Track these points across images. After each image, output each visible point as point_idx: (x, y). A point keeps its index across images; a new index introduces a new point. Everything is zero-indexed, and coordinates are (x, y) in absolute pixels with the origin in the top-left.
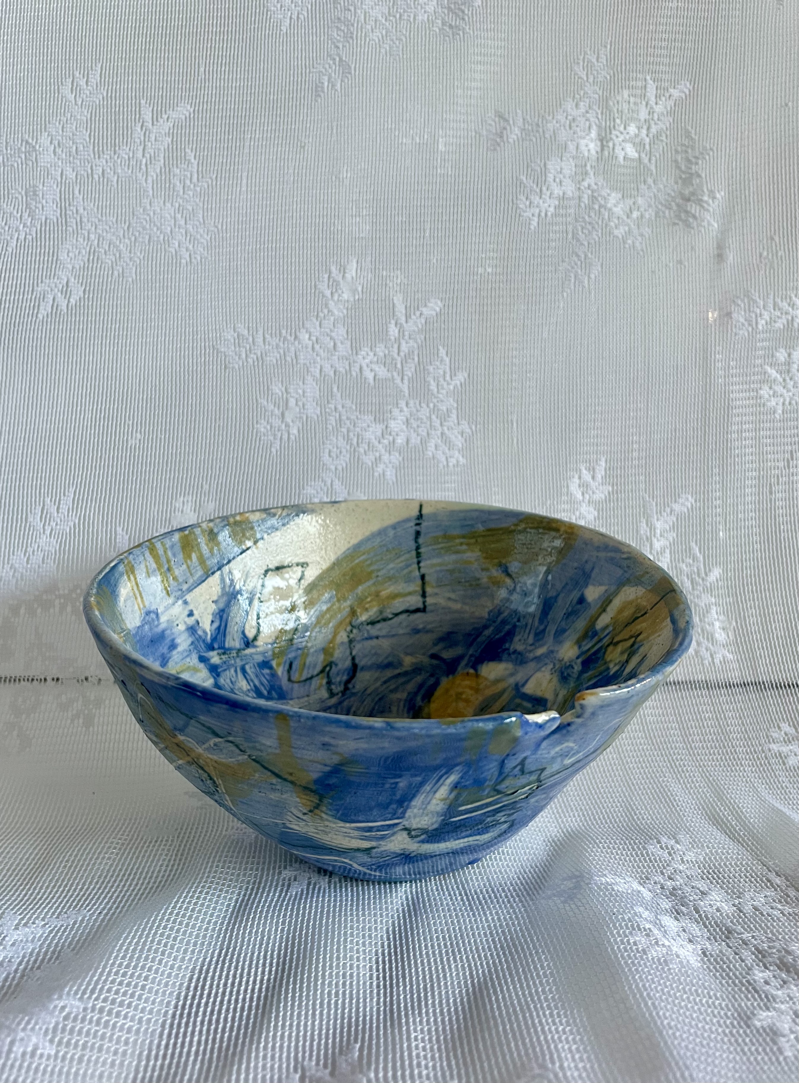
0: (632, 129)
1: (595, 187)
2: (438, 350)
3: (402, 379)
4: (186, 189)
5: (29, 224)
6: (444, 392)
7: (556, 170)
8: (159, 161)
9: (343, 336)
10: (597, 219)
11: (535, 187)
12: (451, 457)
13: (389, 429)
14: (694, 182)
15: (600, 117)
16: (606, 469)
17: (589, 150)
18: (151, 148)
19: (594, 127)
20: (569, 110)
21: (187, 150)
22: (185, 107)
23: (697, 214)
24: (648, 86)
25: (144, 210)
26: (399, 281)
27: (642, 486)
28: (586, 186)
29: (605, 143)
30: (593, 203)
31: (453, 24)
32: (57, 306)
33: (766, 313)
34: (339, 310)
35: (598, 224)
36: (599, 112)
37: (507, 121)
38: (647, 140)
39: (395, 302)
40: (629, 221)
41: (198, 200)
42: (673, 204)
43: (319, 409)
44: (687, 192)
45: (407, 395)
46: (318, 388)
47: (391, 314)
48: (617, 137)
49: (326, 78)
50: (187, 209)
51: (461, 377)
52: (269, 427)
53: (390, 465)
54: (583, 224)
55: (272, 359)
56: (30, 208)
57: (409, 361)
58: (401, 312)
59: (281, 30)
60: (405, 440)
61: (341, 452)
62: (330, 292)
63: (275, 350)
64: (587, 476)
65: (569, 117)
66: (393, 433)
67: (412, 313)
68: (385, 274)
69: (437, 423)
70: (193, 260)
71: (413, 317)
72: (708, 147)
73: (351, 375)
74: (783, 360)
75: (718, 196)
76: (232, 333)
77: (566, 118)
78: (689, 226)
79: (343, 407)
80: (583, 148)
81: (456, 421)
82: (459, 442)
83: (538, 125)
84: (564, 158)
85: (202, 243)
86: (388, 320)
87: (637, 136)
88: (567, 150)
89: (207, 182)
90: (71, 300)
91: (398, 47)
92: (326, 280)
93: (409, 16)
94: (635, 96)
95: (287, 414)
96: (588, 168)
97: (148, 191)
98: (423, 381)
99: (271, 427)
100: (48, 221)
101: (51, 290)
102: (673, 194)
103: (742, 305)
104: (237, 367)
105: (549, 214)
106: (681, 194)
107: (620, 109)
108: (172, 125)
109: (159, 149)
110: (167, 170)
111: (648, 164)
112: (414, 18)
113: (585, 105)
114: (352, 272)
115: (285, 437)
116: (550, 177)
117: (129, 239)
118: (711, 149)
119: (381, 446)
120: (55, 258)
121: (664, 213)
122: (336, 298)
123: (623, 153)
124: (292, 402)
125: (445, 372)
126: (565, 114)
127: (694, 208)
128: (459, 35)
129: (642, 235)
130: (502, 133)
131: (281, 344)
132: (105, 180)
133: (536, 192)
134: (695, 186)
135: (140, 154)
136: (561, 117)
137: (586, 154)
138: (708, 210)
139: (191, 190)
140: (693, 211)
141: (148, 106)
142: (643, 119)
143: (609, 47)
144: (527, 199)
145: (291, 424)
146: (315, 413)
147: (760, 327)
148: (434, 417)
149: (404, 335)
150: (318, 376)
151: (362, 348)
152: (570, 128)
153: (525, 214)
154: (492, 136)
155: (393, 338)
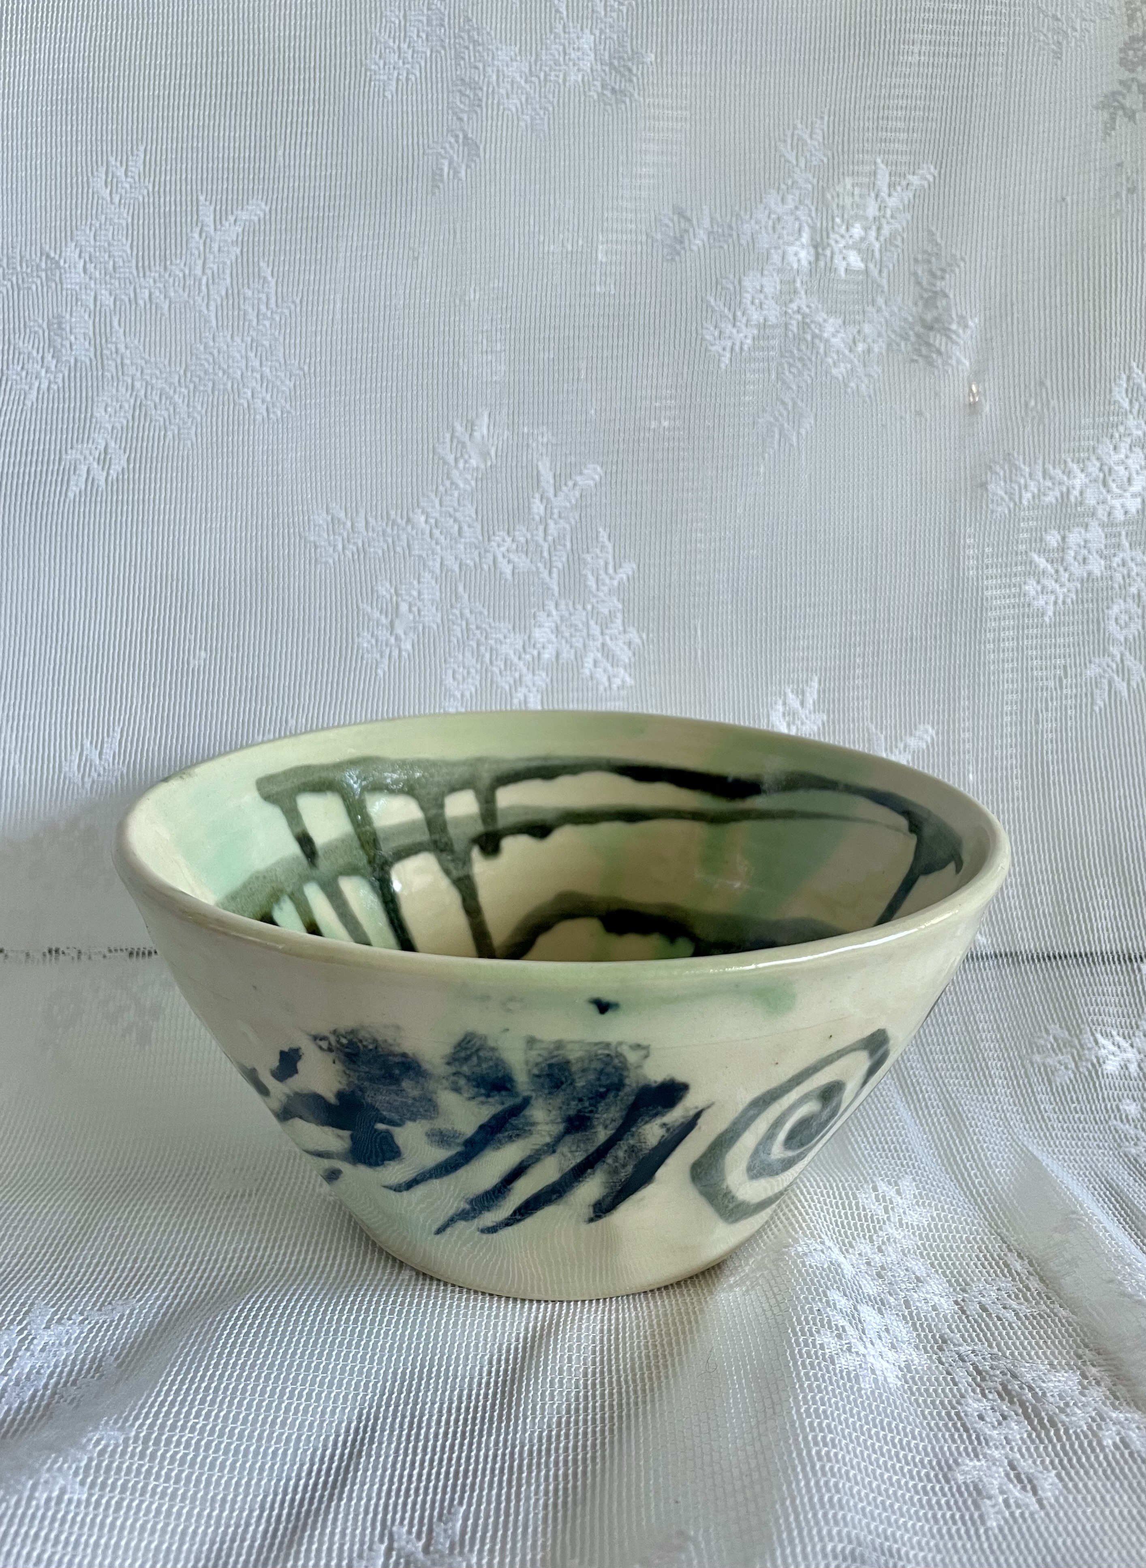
0: (857, 231)
1: (807, 311)
2: (598, 532)
3: (550, 573)
4: (261, 317)
5: (53, 369)
6: (606, 589)
7: (754, 287)
8: (224, 279)
9: (470, 516)
10: (809, 353)
11: (726, 310)
12: (614, 676)
13: (532, 642)
14: (939, 304)
15: (813, 214)
16: (819, 691)
17: (799, 261)
18: (214, 262)
19: (806, 229)
20: (773, 206)
21: (262, 264)
22: (258, 205)
23: (943, 349)
24: (879, 171)
25: (205, 348)
26: (545, 440)
27: (867, 713)
28: (795, 308)
29: (820, 250)
30: (804, 333)
31: (617, 87)
32: (93, 480)
33: (1032, 483)
34: (466, 481)
35: (810, 360)
36: (813, 209)
37: (689, 220)
38: (877, 246)
39: (541, 468)
40: (852, 356)
41: (277, 333)
42: (911, 333)
43: (439, 615)
44: (929, 317)
45: (556, 593)
46: (438, 587)
47: (535, 485)
48: (837, 242)
49: (446, 162)
50: (263, 345)
51: (628, 569)
52: (374, 642)
53: (535, 689)
54: (791, 361)
55: (377, 549)
56: (55, 347)
57: (558, 547)
58: (548, 482)
59: (384, 96)
60: (554, 653)
61: (468, 673)
62: (453, 456)
63: (381, 539)
64: (793, 700)
65: (773, 216)
66: (538, 646)
67: (563, 483)
68: (526, 430)
69: (596, 630)
70: (271, 416)
71: (564, 488)
72: (958, 256)
73: (482, 569)
74: (1056, 545)
75: (970, 323)
76: (325, 515)
77: (769, 217)
78: (930, 363)
79: (471, 612)
80: (792, 259)
81: (621, 628)
82: (625, 655)
83: (730, 227)
84: (766, 272)
85: (283, 392)
86: (531, 493)
87: (862, 239)
88: (770, 261)
89: (289, 308)
90: (111, 472)
91: (543, 119)
92: (448, 440)
93: (557, 76)
94: (861, 185)
95: (397, 623)
96: (798, 284)
97: (210, 322)
98: (577, 576)
99: (377, 641)
100: (79, 364)
101: (85, 458)
102: (910, 319)
103: (1002, 473)
104: (331, 561)
105: (746, 347)
106: (922, 321)
107: (841, 203)
108: (240, 230)
109: (224, 263)
110: (236, 291)
111: (879, 279)
112: (565, 80)
113: (794, 200)
114: (482, 429)
115: (395, 654)
116: (748, 296)
117: (186, 387)
118: (963, 259)
119: (522, 663)
120: (89, 415)
121: (899, 345)
122: (461, 465)
123: (844, 264)
124: (404, 607)
125: (606, 563)
126: (767, 212)
127: (938, 340)
128: (624, 102)
129: (869, 376)
130: (682, 236)
131: (389, 530)
132: (154, 307)
133: (727, 317)
134: (940, 310)
135: (198, 271)
136: (762, 216)
137: (795, 266)
138: (957, 343)
139: (268, 319)
140: (937, 345)
141: (208, 203)
142: (871, 218)
143: (826, 118)
144: (716, 327)
145: (403, 636)
146: (434, 621)
147: (1025, 502)
148: (592, 623)
149: (552, 513)
150: (438, 571)
151: (497, 533)
152: (774, 228)
153: (713, 348)
154: (669, 242)
155: (537, 518)
